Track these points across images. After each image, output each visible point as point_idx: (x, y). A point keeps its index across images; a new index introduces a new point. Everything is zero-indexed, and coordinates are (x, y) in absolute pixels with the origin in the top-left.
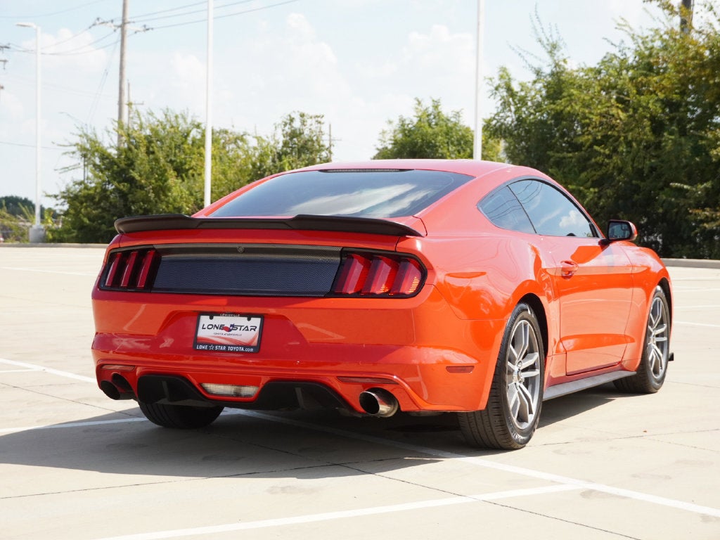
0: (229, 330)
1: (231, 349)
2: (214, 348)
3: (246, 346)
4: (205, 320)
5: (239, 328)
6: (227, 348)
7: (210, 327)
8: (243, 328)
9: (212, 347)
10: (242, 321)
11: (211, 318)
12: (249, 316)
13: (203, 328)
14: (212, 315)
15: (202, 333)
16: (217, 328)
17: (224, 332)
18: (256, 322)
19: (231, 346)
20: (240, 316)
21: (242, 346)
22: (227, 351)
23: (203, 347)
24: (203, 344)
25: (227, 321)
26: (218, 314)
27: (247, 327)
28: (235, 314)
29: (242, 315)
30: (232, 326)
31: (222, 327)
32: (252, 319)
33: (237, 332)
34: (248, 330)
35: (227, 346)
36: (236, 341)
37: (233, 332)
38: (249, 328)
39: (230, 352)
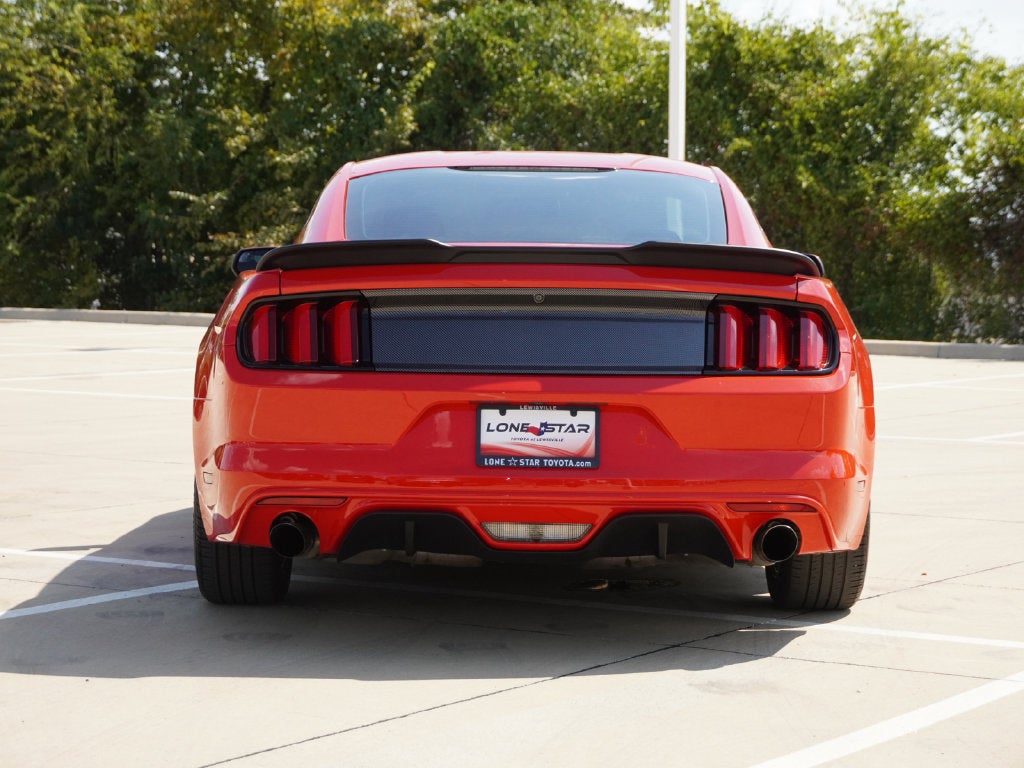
0: (538, 432)
1: (551, 463)
2: (518, 463)
3: (576, 458)
4: (490, 417)
5: (557, 428)
6: (542, 462)
7: (502, 428)
8: (564, 428)
9: (512, 462)
10: (563, 417)
11: (503, 413)
12: (574, 409)
13: (488, 430)
14: (503, 407)
15: (487, 439)
16: (517, 430)
17: (530, 435)
18: (588, 417)
19: (548, 458)
20: (557, 409)
21: (569, 458)
22: (542, 467)
23: (497, 462)
24: (496, 457)
25: (534, 417)
26: (516, 406)
27: (572, 426)
28: (548, 405)
29: (561, 406)
30: (544, 425)
31: (526, 428)
32: (579, 413)
33: (555, 434)
34: (574, 431)
35: (541, 459)
36: (557, 450)
37: (546, 435)
38: (577, 429)
39: (548, 468)
